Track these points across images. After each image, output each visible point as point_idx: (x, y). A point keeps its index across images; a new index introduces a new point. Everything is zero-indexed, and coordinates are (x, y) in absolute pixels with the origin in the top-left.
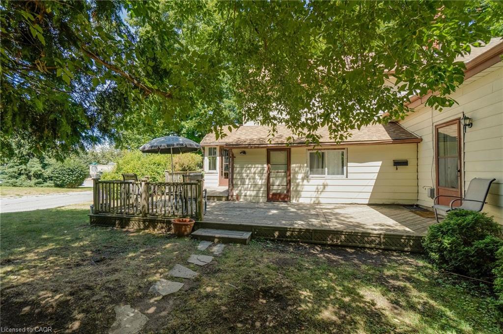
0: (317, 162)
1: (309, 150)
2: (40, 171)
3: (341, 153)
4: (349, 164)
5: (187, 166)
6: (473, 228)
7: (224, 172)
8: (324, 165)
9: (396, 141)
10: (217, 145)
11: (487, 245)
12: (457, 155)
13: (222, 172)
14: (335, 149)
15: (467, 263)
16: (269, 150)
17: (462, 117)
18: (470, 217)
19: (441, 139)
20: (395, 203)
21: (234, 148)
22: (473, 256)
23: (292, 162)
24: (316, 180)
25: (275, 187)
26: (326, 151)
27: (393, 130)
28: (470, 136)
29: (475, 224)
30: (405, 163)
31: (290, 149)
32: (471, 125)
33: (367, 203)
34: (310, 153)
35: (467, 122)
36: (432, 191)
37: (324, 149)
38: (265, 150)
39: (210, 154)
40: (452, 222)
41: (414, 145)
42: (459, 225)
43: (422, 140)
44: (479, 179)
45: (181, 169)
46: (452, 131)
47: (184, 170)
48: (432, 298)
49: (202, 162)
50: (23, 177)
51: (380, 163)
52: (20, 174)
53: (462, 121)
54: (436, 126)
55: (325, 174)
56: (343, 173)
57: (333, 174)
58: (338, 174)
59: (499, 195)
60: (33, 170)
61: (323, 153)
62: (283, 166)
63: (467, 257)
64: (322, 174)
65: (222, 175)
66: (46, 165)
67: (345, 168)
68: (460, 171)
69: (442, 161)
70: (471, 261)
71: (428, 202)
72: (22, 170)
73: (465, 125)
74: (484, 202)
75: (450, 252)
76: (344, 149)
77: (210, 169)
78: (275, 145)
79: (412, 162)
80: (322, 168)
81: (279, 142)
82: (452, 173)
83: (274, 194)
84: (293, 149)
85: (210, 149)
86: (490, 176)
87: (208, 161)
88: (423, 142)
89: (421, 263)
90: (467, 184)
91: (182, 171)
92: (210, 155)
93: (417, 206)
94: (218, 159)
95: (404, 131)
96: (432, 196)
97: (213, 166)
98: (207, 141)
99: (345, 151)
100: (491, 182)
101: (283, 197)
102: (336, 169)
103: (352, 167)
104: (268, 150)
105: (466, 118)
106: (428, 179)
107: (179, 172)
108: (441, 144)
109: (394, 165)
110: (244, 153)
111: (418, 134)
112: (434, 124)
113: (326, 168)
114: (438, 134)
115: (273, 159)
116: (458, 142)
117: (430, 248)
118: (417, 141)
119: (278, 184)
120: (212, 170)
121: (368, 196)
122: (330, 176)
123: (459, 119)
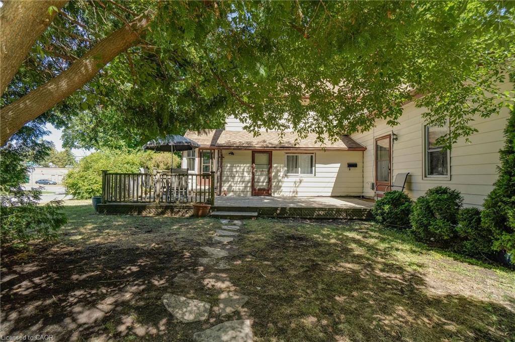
0: (292, 163)
1: (286, 153)
3: (310, 157)
4: (317, 165)
6: (399, 199)
8: (297, 166)
9: (351, 149)
11: (406, 207)
12: (389, 159)
13: (201, 172)
14: (306, 153)
15: (396, 219)
16: (255, 152)
17: (392, 134)
18: (397, 194)
19: (379, 149)
20: (349, 195)
21: (224, 149)
22: (399, 214)
23: (272, 163)
24: (293, 178)
25: (260, 184)
26: (299, 155)
27: (347, 141)
28: (396, 146)
29: (400, 197)
30: (355, 165)
31: (271, 152)
32: (396, 139)
33: (330, 195)
34: (287, 156)
35: (395, 137)
36: (373, 184)
37: (298, 153)
38: (251, 152)
39: (188, 155)
40: (388, 197)
41: (361, 153)
42: (392, 199)
43: (366, 149)
44: (401, 174)
46: (385, 144)
48: (381, 234)
51: (339, 165)
53: (392, 136)
54: (376, 139)
55: (298, 173)
56: (311, 172)
57: (304, 173)
58: (308, 173)
59: (411, 183)
61: (296, 156)
62: (265, 166)
63: (396, 215)
64: (296, 173)
65: (200, 175)
67: (314, 168)
68: (390, 169)
69: (379, 163)
70: (398, 217)
71: (370, 193)
73: (394, 139)
74: (403, 187)
75: (388, 214)
76: (313, 153)
78: (262, 148)
79: (360, 165)
80: (296, 168)
81: (265, 146)
82: (385, 171)
83: (259, 190)
84: (273, 152)
86: (406, 172)
87: (186, 161)
88: (366, 151)
89: (372, 223)
90: (394, 177)
93: (363, 196)
94: (197, 160)
95: (354, 142)
96: (373, 189)
97: (191, 167)
99: (314, 155)
100: (407, 175)
101: (267, 192)
102: (306, 169)
103: (319, 168)
104: (253, 151)
105: (394, 134)
106: (370, 177)
108: (379, 152)
109: (348, 167)
110: (232, 154)
111: (364, 144)
112: (375, 138)
113: (300, 168)
114: (377, 146)
115: (256, 161)
116: (389, 151)
117: (376, 214)
118: (363, 149)
119: (262, 181)
120: (190, 170)
121: (331, 190)
122: (303, 175)
123: (390, 135)
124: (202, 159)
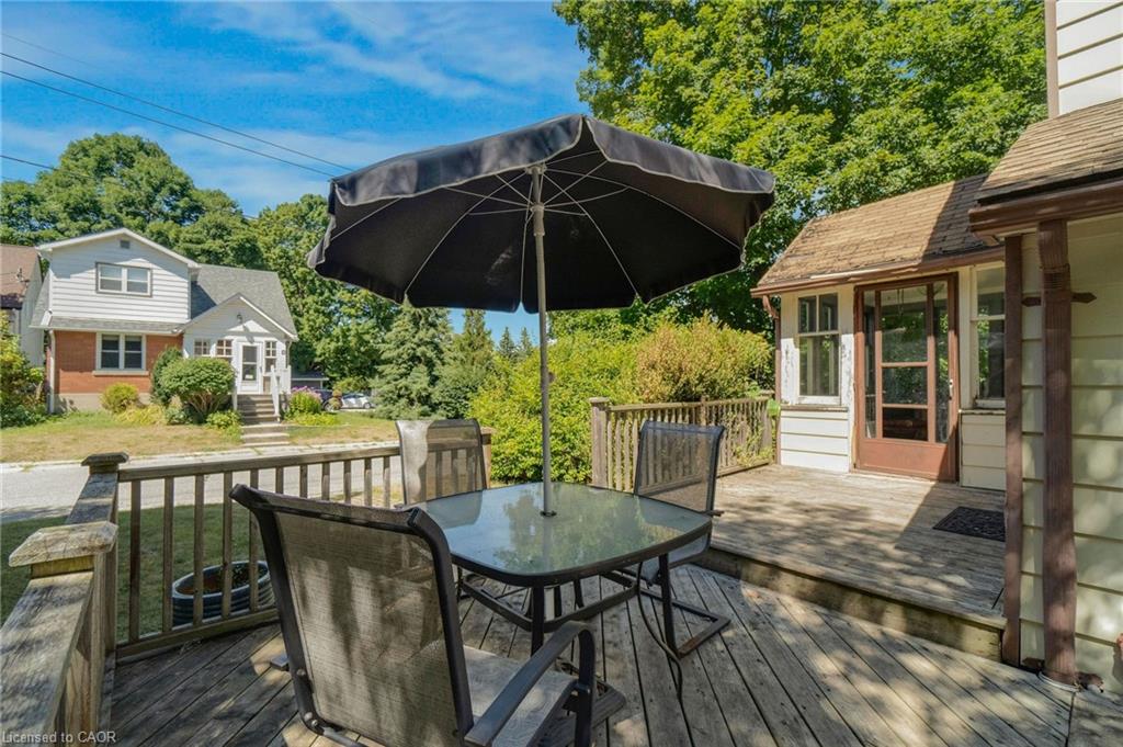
2: (425, 389)
5: (701, 379)
7: (880, 405)
10: (844, 281)
13: (870, 402)
39: (806, 323)
45: (667, 389)
47: (686, 395)
49: (771, 363)
50: (403, 401)
52: (400, 396)
60: (415, 388)
65: (870, 416)
66: (437, 378)
72: (401, 388)
77: (804, 391)
85: (806, 304)
87: (795, 353)
91: (676, 398)
92: (802, 330)
94: (849, 342)
97: (820, 377)
98: (792, 271)
107: (661, 405)
120: (815, 393)
124: (879, 335)
